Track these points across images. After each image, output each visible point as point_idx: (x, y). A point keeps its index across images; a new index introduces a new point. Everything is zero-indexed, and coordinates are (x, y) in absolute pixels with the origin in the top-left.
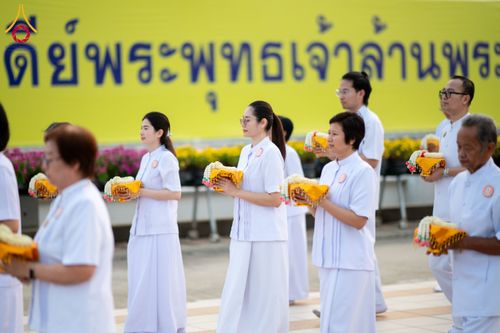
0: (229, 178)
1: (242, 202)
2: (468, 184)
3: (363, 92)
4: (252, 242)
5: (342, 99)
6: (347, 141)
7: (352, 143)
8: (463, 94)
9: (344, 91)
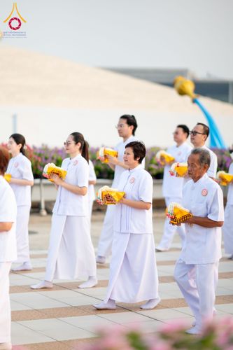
0: (58, 174)
1: (63, 189)
2: (193, 188)
3: (132, 127)
4: (68, 216)
5: (119, 131)
6: (135, 158)
7: (138, 159)
8: (203, 134)
9: (120, 126)
